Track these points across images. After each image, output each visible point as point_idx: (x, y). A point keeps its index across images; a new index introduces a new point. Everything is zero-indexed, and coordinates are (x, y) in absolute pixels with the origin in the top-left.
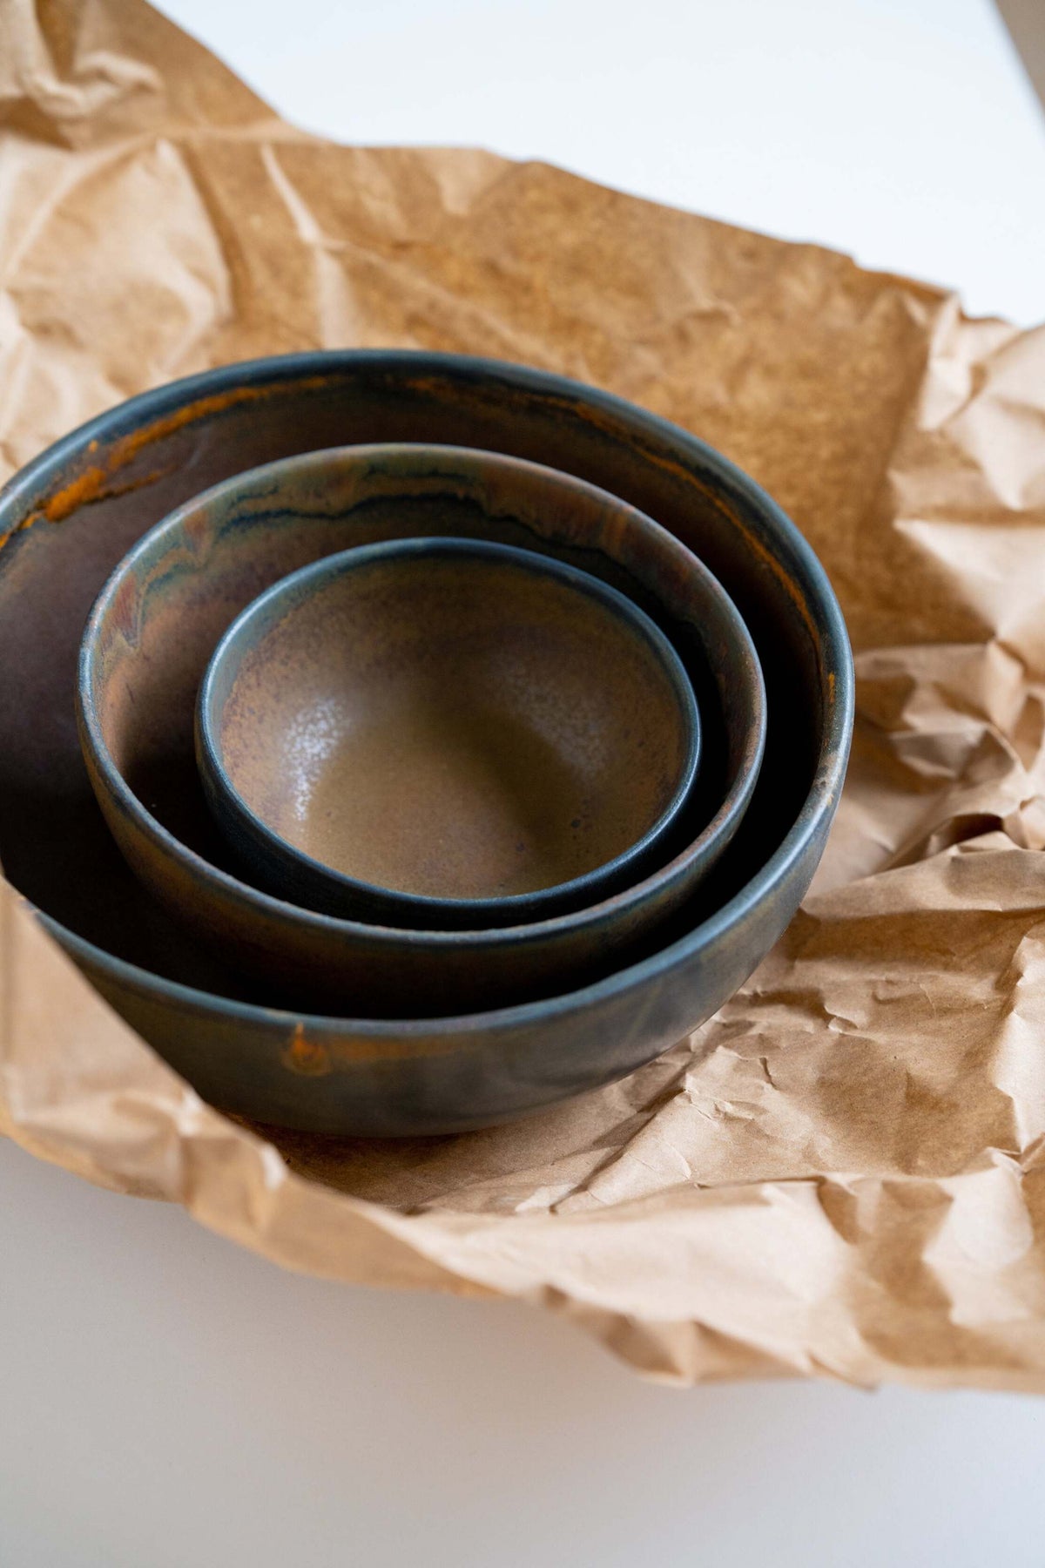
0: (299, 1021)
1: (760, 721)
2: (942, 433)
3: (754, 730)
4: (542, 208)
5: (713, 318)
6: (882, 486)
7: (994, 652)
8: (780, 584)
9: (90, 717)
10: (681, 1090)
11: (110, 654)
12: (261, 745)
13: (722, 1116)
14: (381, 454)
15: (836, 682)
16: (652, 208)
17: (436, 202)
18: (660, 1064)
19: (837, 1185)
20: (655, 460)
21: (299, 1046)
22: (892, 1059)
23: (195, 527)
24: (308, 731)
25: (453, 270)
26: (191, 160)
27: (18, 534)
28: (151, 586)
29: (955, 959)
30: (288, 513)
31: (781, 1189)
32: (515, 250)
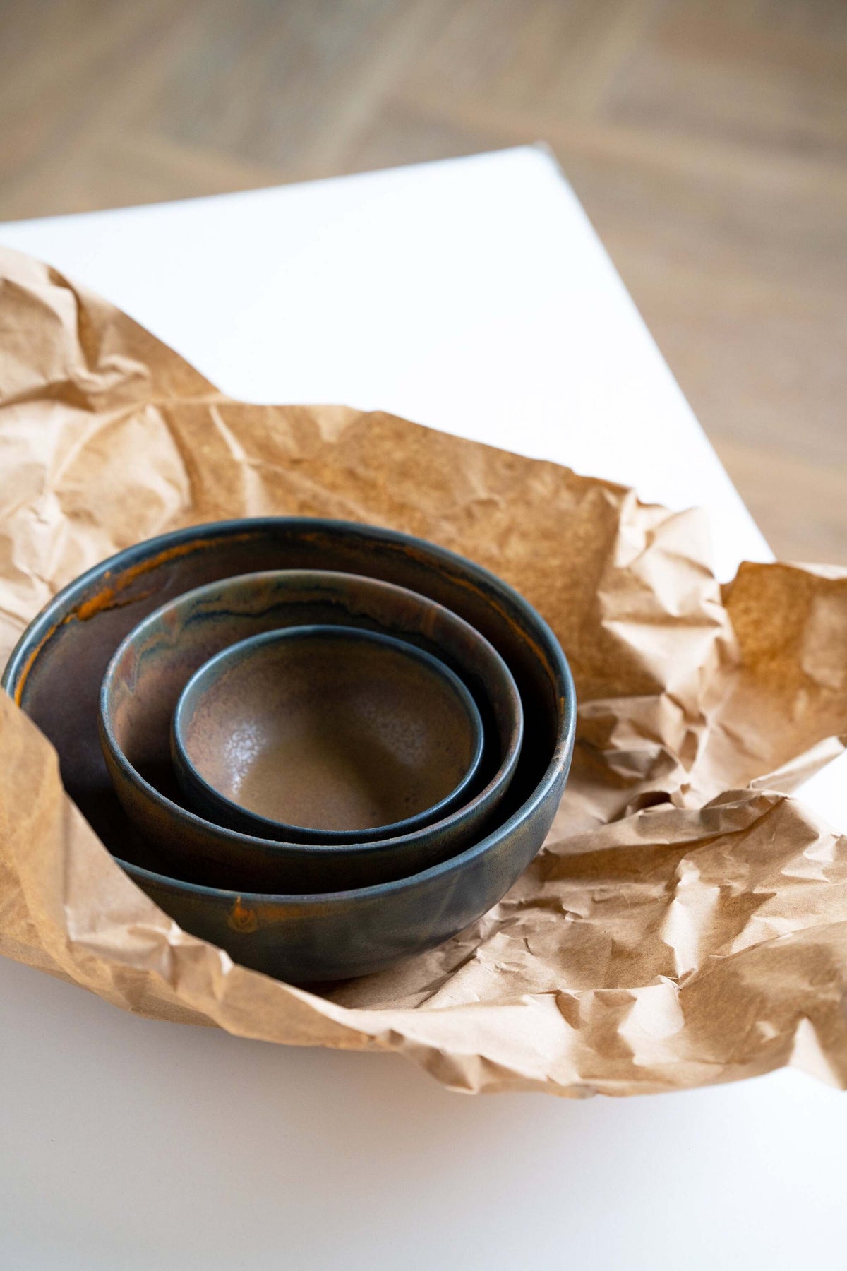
0: (239, 895)
1: (519, 725)
2: (629, 569)
3: (516, 731)
4: (382, 438)
5: (488, 504)
6: (594, 601)
7: (664, 700)
8: (531, 650)
9: (108, 725)
10: (474, 957)
11: (118, 693)
12: (211, 753)
13: (499, 971)
14: (285, 577)
15: (565, 702)
16: (449, 437)
17: (317, 434)
18: (462, 947)
19: (567, 995)
20: (452, 579)
21: (238, 911)
22: (603, 932)
23: (170, 619)
24: (239, 746)
25: (328, 475)
26: (167, 416)
27: (61, 627)
28: (143, 654)
29: (642, 875)
30: (226, 613)
31: (533, 997)
32: (365, 462)
